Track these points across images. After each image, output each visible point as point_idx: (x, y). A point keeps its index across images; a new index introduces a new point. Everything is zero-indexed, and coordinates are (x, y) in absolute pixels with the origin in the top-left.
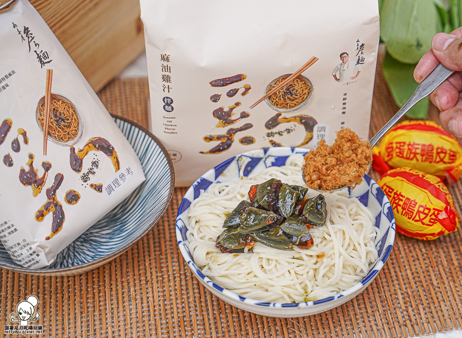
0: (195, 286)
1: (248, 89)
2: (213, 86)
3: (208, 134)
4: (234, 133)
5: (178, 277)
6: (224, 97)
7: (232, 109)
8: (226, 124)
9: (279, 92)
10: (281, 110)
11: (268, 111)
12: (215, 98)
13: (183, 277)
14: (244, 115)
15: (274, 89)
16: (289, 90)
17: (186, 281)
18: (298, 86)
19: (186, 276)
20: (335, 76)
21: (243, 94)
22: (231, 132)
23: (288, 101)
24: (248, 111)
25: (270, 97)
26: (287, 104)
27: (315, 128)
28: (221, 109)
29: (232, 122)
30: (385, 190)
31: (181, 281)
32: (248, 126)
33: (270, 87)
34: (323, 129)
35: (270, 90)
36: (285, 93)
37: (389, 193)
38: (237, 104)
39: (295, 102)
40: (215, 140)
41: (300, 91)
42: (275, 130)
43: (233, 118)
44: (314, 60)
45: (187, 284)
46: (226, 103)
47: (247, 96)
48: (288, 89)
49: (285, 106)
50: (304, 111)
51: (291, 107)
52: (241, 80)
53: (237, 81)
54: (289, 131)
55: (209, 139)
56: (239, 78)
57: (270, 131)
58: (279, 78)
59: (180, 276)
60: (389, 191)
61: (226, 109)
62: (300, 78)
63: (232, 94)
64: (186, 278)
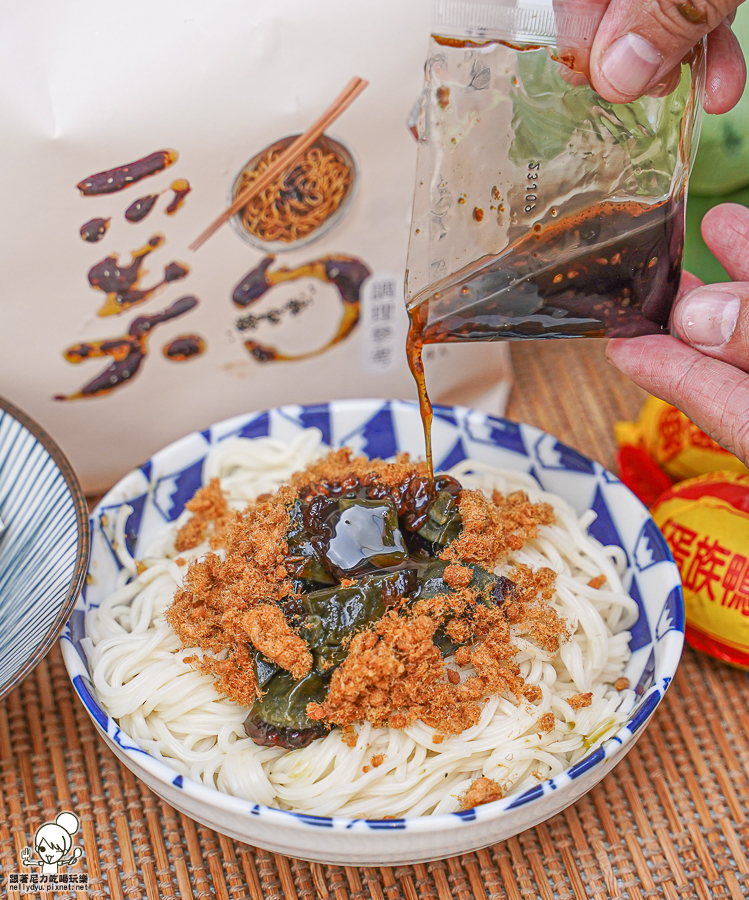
0: (138, 836)
1: (181, 194)
2: (87, 192)
3: (76, 339)
4: (148, 330)
5: (85, 811)
6: (118, 225)
7: (139, 259)
8: (127, 305)
9: (268, 193)
10: (274, 246)
11: (238, 253)
12: (94, 231)
13: (100, 811)
14: (175, 273)
15: (252, 185)
16: (296, 184)
17: (111, 821)
18: (320, 169)
19: (109, 809)
20: (414, 130)
21: (171, 209)
22: (141, 327)
23: (293, 218)
24: (184, 258)
25: (242, 212)
26: (289, 228)
27: (367, 290)
28: (110, 261)
29: (142, 296)
30: (671, 538)
31: (95, 822)
32: (186, 305)
33: (244, 179)
34: (388, 288)
35: (243, 188)
36: (283, 193)
37: (683, 546)
38: (155, 242)
39: (310, 218)
40: (97, 356)
41: (323, 183)
42: (258, 308)
43: (144, 284)
44: (358, 85)
45: (112, 831)
46: (123, 243)
47: (181, 212)
48: (290, 182)
49: (286, 233)
50: (339, 241)
51: (300, 234)
52: (162, 168)
53: (151, 173)
54: (295, 307)
55: (81, 353)
56: (157, 162)
57: (244, 313)
58: (267, 151)
59: (92, 809)
60: (682, 540)
61: (125, 261)
62: (323, 145)
63: (137, 213)
64: (108, 814)
